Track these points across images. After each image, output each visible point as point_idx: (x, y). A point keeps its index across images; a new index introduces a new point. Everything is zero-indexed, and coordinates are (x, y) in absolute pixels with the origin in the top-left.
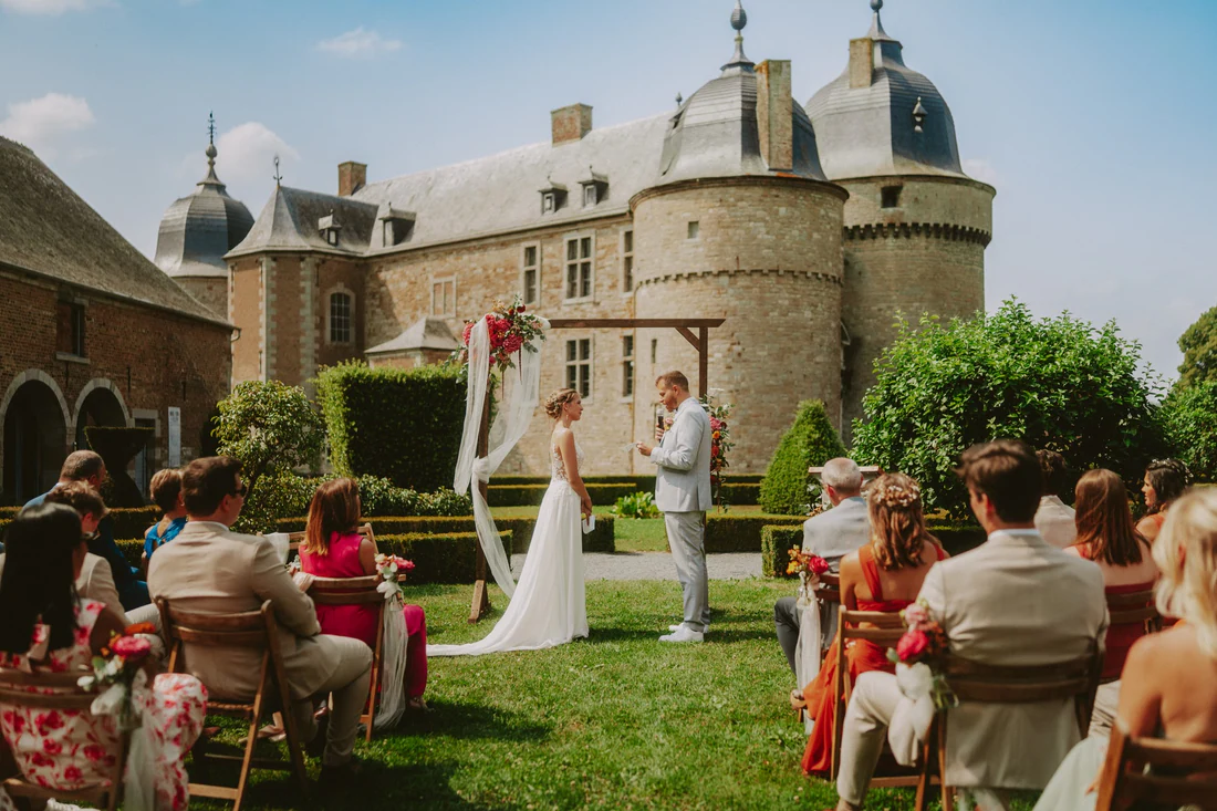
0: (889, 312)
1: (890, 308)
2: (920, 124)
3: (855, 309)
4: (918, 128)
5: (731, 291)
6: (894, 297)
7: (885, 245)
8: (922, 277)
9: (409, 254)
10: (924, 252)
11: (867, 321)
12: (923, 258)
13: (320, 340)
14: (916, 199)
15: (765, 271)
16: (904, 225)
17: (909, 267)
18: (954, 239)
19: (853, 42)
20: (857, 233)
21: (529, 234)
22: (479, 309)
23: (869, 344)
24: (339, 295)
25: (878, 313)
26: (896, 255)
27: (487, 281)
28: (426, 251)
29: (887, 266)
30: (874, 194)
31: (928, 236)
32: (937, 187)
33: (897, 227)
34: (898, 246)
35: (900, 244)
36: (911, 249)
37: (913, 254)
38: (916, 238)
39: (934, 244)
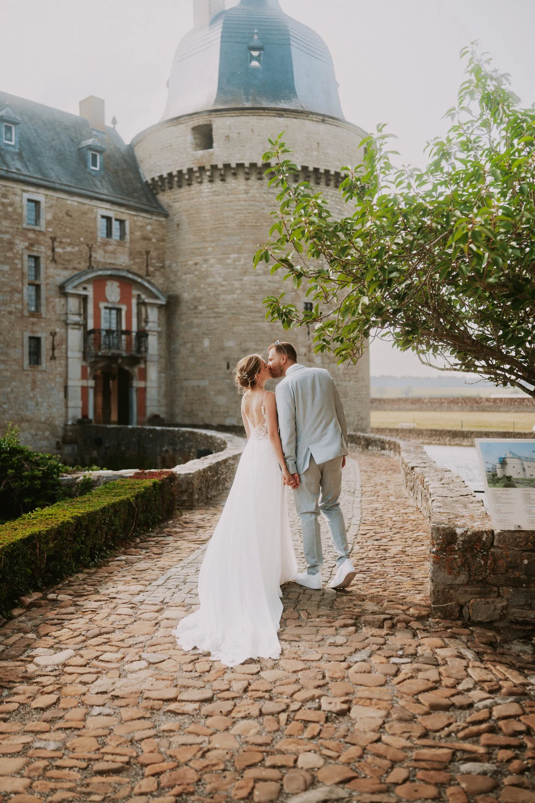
0: (205, 266)
1: (206, 261)
2: (257, 59)
3: (174, 265)
4: (255, 63)
6: (210, 249)
7: (200, 192)
8: (241, 225)
10: (243, 196)
11: (184, 277)
12: (242, 203)
14: (227, 137)
16: (214, 168)
17: (226, 214)
23: (186, 302)
25: (194, 267)
26: (212, 202)
29: (204, 215)
30: (185, 136)
31: (247, 179)
32: (252, 121)
33: (208, 170)
34: (215, 191)
35: (216, 189)
36: (228, 195)
37: (229, 200)
38: (233, 181)
39: (255, 187)
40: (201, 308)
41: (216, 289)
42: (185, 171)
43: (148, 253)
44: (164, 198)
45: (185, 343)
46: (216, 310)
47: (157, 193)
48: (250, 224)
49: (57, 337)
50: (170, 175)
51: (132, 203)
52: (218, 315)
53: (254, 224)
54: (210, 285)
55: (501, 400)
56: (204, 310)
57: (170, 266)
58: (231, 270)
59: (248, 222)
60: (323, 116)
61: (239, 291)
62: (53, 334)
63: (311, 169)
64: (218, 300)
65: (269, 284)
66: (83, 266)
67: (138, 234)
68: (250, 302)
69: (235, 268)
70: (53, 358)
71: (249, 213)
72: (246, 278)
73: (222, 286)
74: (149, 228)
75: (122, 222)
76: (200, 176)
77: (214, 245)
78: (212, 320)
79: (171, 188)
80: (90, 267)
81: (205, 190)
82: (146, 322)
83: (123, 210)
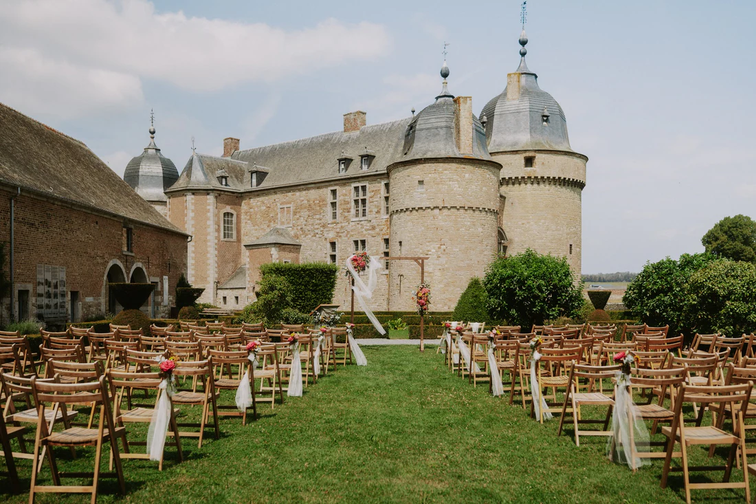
0: (528, 225)
1: (528, 223)
2: (546, 121)
4: (544, 123)
5: (440, 217)
6: (531, 217)
8: (546, 206)
9: (266, 192)
10: (547, 192)
12: (547, 195)
13: (218, 238)
14: (543, 164)
15: (458, 207)
16: (536, 178)
17: (539, 200)
18: (564, 185)
19: (509, 75)
20: (511, 181)
21: (332, 183)
22: (305, 222)
24: (228, 213)
26: (532, 194)
27: (310, 208)
28: (276, 190)
30: (520, 159)
31: (550, 184)
32: (554, 156)
33: (532, 178)
35: (533, 187)
36: (538, 191)
42: (520, 178)
50: (510, 178)
71: (550, 200)
76: (528, 181)
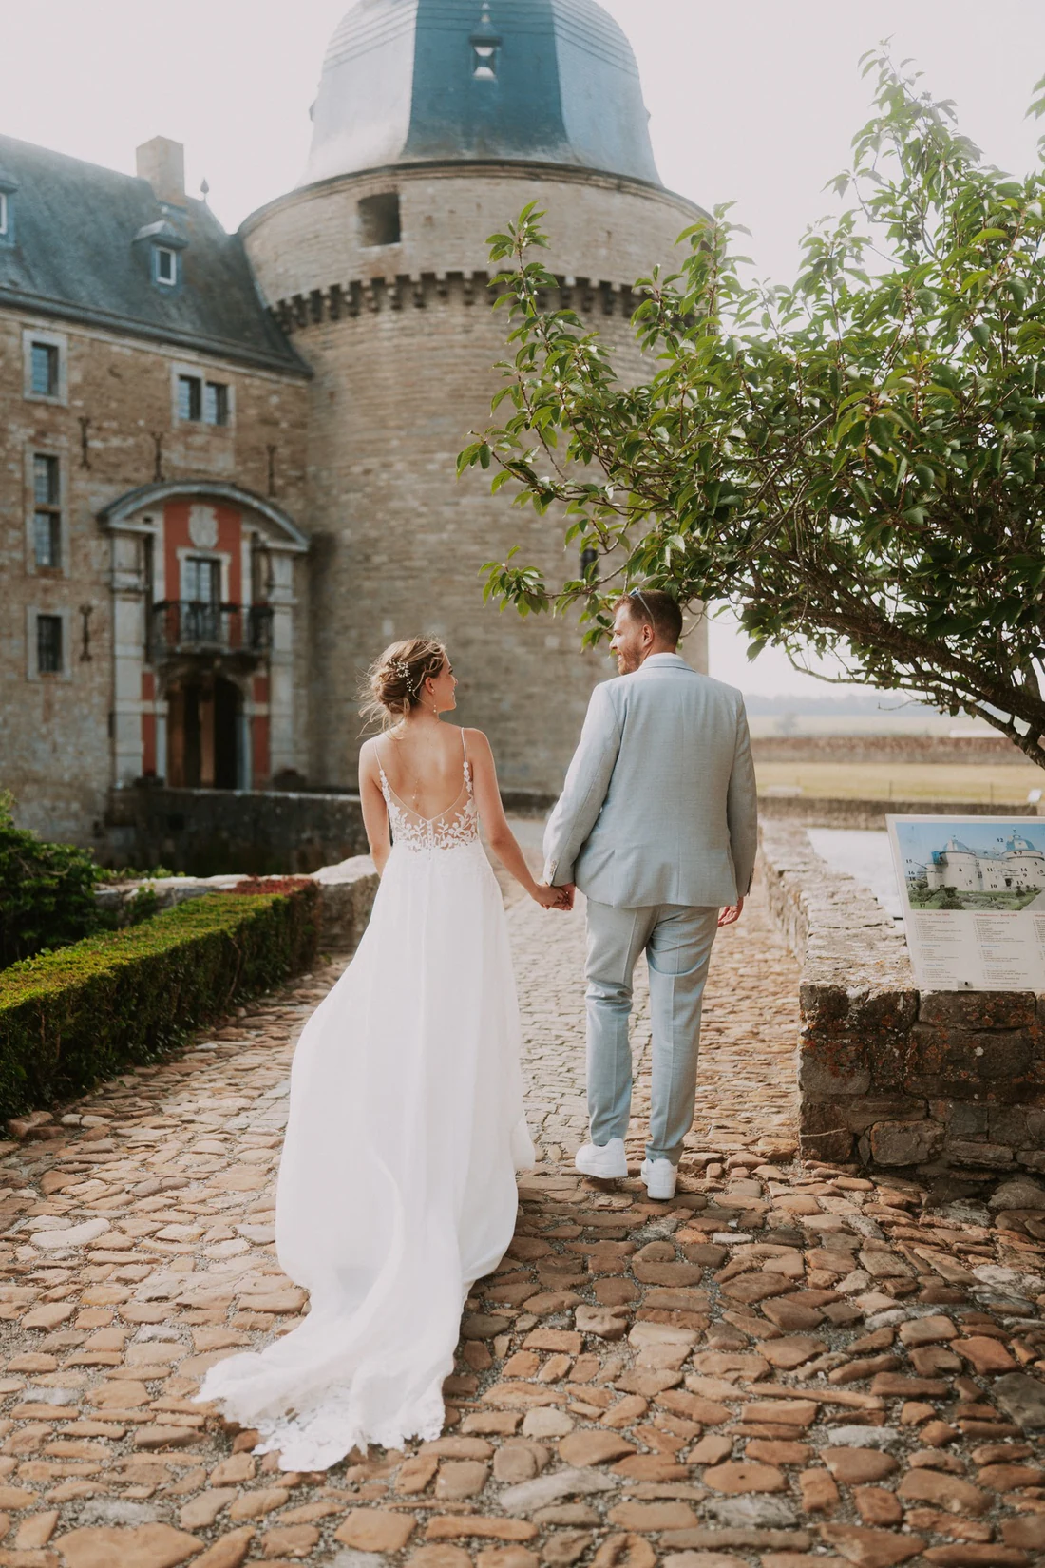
0: (384, 476)
1: (386, 466)
2: (488, 62)
3: (324, 474)
4: (484, 72)
6: (395, 443)
7: (375, 329)
8: (457, 395)
10: (461, 338)
11: (344, 498)
12: (459, 351)
14: (429, 219)
16: (403, 280)
17: (426, 373)
23: (348, 547)
25: (363, 479)
26: (398, 348)
29: (381, 375)
30: (344, 216)
31: (469, 304)
32: (479, 187)
33: (391, 286)
34: (403, 329)
35: (405, 323)
36: (430, 334)
37: (434, 344)
38: (441, 308)
39: (484, 320)
40: (377, 559)
41: (407, 521)
42: (345, 287)
43: (272, 449)
44: (305, 341)
45: (347, 628)
46: (407, 563)
47: (290, 332)
48: (475, 394)
49: (94, 617)
50: (316, 294)
51: (240, 351)
52: (412, 574)
53: (481, 393)
54: (395, 513)
55: (969, 741)
56: (384, 564)
57: (316, 477)
58: (437, 485)
59: (470, 389)
60: (619, 177)
61: (451, 527)
62: (86, 611)
63: (595, 283)
64: (410, 543)
65: (510, 512)
66: (145, 475)
67: (252, 412)
68: (474, 549)
69: (445, 480)
70: (86, 657)
71: (474, 371)
72: (465, 501)
73: (420, 515)
74: (275, 400)
75: (220, 389)
76: (376, 298)
77: (403, 434)
78: (399, 584)
79: (317, 321)
80: (159, 478)
81: (385, 323)
82: (270, 586)
83: (222, 364)
